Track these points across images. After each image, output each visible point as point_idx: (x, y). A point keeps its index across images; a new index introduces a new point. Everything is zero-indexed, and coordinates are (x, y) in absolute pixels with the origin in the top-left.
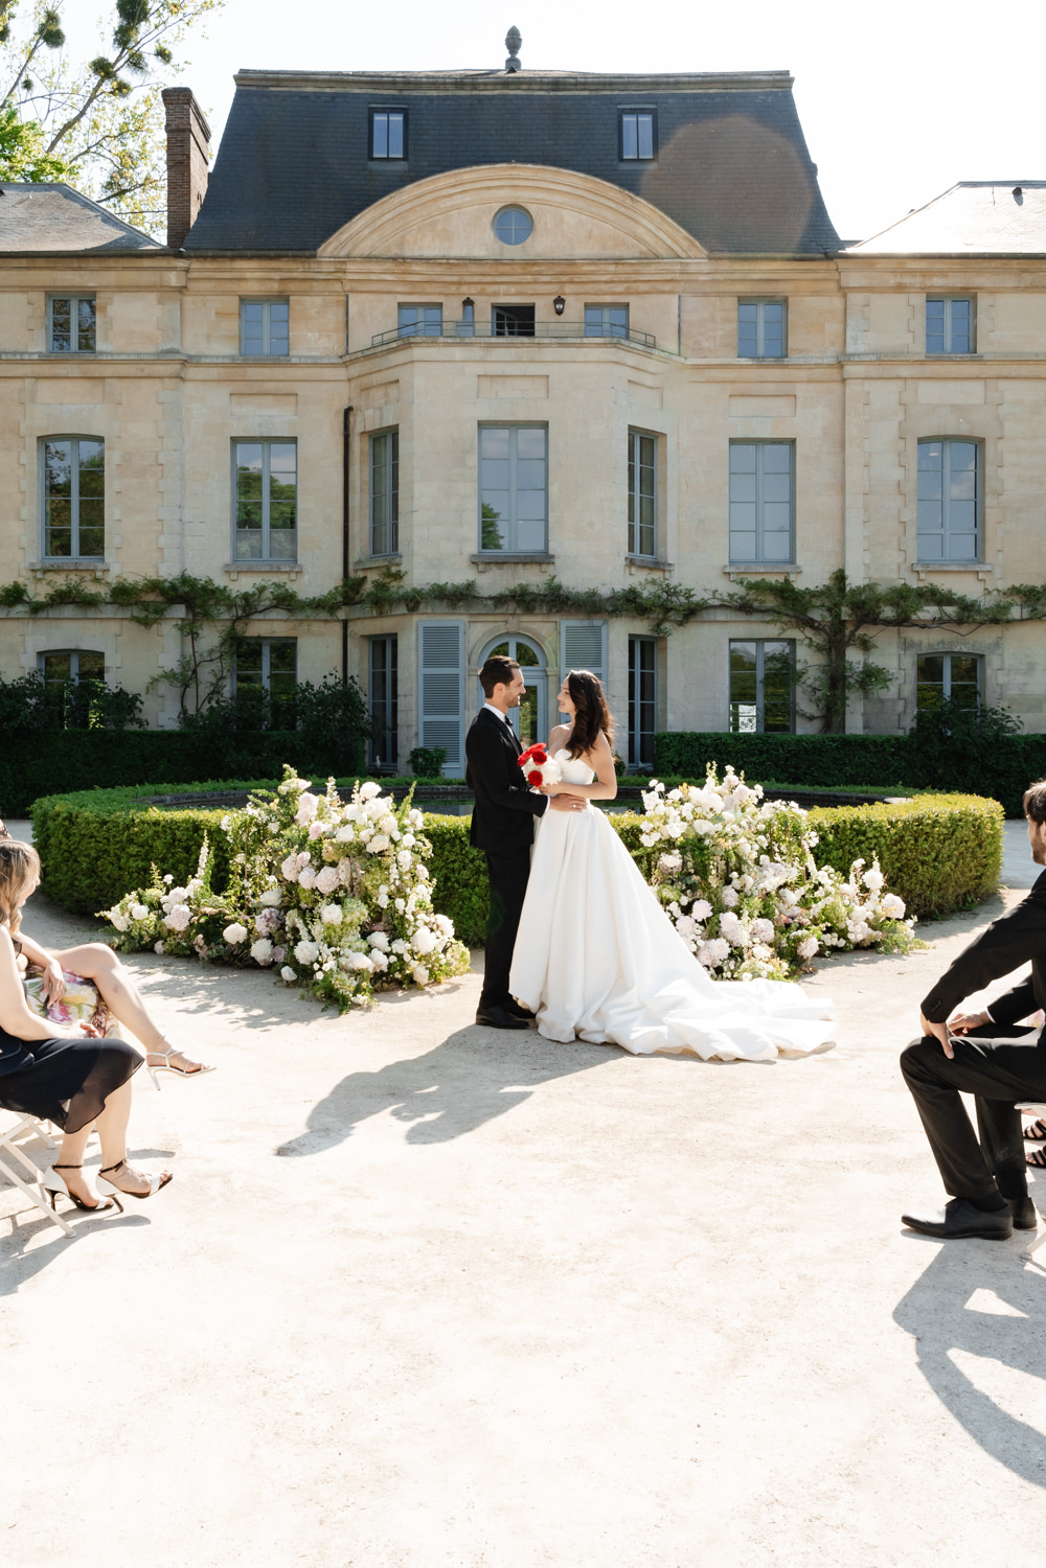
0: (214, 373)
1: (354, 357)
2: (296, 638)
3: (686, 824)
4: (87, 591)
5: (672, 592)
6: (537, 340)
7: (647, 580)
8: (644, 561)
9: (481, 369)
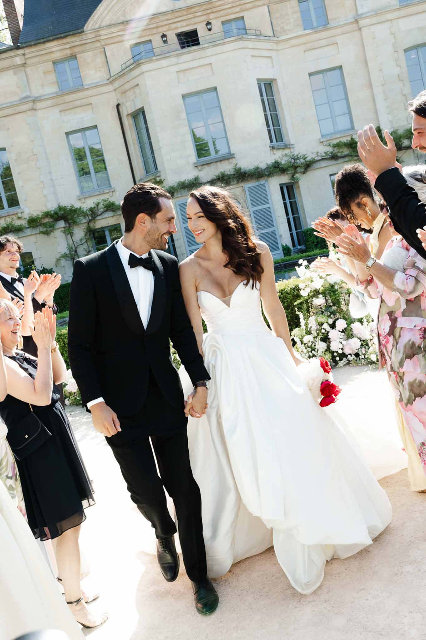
0: (49, 103)
1: (114, 78)
2: (119, 224)
4: (16, 224)
5: (296, 158)
6: (201, 46)
7: (282, 155)
8: (278, 146)
9: (177, 68)
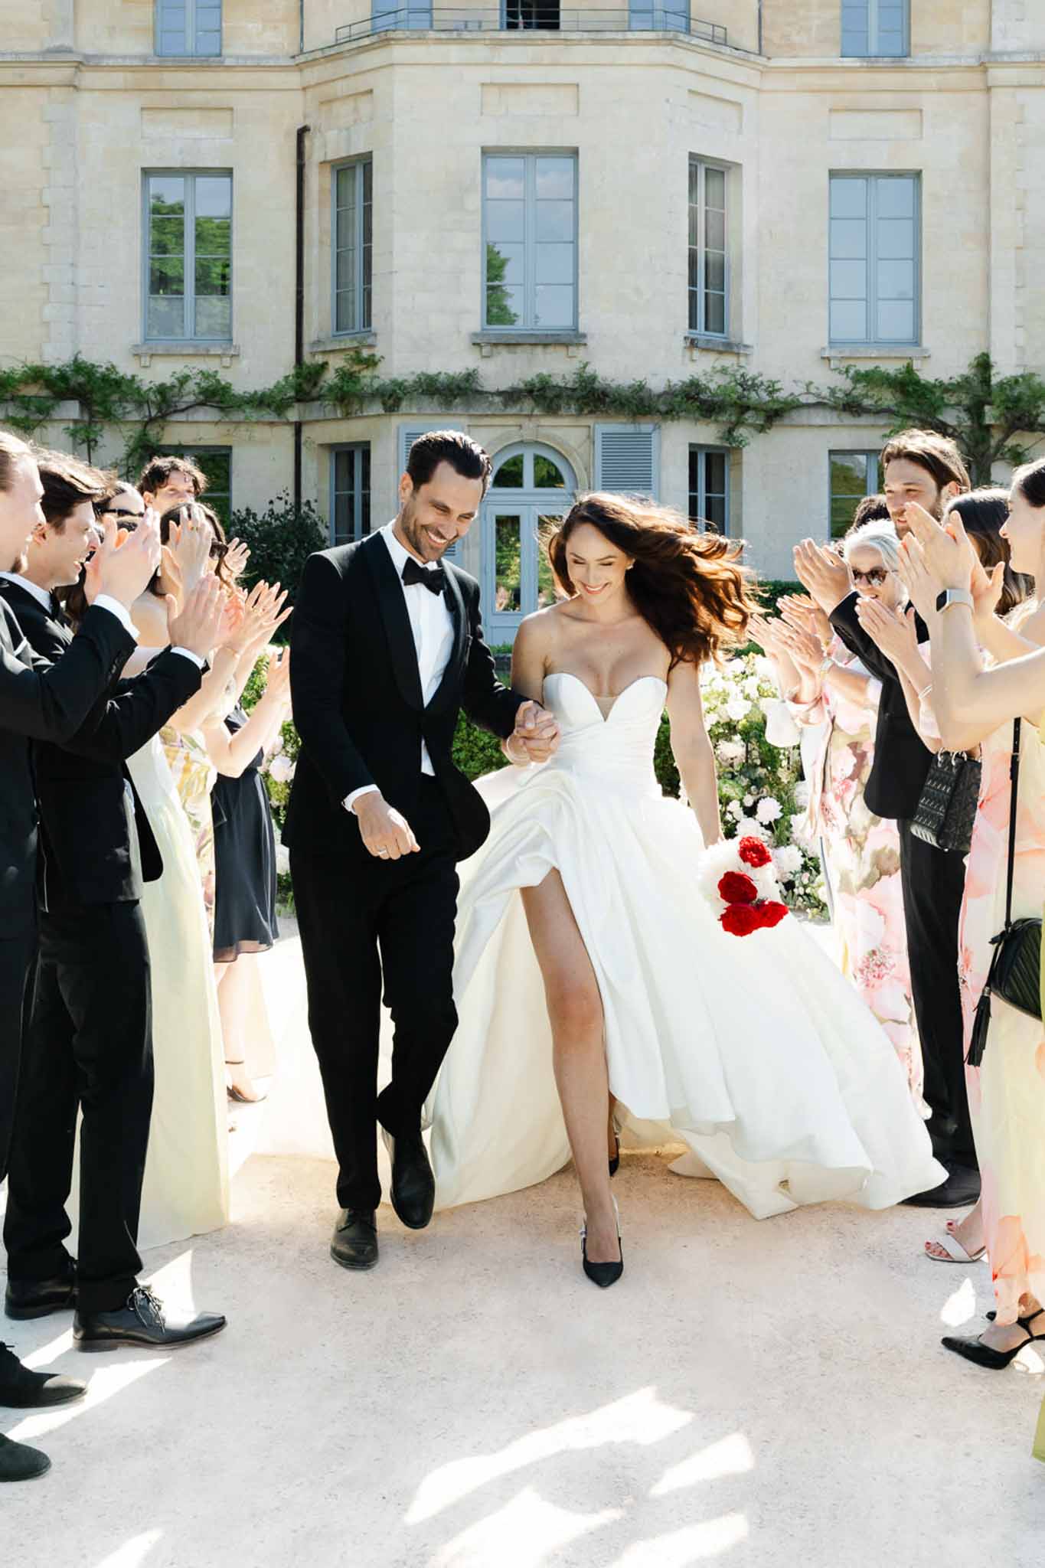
0: (119, 79)
1: (310, 57)
2: (230, 448)
3: (749, 703)
5: (748, 385)
6: (562, 35)
7: (714, 368)
8: (708, 341)
9: (485, 74)
